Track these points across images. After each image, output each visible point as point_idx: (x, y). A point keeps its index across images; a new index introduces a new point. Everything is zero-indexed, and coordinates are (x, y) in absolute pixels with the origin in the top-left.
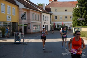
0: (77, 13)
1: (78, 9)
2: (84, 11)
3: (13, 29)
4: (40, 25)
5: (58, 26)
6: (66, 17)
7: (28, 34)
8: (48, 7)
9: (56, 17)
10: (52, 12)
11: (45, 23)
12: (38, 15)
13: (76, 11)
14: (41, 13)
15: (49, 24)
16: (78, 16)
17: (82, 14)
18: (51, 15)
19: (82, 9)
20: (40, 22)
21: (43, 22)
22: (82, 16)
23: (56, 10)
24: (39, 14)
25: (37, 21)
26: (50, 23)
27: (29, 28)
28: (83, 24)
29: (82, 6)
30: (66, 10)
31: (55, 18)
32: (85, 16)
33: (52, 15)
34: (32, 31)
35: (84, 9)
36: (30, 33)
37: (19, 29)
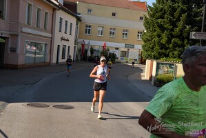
0: (159, 20)
1: (162, 9)
2: (180, 16)
4: (49, 43)
5: (92, 51)
6: (112, 31)
7: (7, 68)
8: (70, 0)
9: (88, 28)
10: (80, 14)
11: (62, 39)
12: (46, 13)
14: (54, 10)
15: (71, 44)
16: (162, 28)
18: (79, 19)
19: (174, 10)
20: (50, 35)
21: (58, 35)
22: (172, 30)
23: (90, 11)
24: (50, 12)
25: (41, 30)
26: (75, 41)
27: (13, 50)
28: (176, 52)
30: (114, 14)
31: (86, 30)
32: (181, 31)
33: (81, 21)
34: (21, 61)
35: (182, 9)
36: (15, 67)
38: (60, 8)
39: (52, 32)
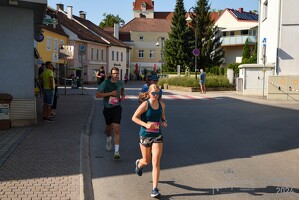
3: (62, 74)
5: (145, 72)
8: (125, 30)
9: (141, 53)
10: (133, 41)
11: (115, 65)
13: (168, 45)
14: (107, 47)
15: (123, 67)
16: (169, 54)
17: (177, 52)
18: (128, 49)
20: (106, 63)
23: (141, 38)
24: (104, 49)
25: (100, 61)
26: (127, 66)
27: (85, 74)
29: (176, 38)
33: (131, 49)
35: (180, 42)
37: (69, 74)
38: (111, 45)
39: (107, 61)
